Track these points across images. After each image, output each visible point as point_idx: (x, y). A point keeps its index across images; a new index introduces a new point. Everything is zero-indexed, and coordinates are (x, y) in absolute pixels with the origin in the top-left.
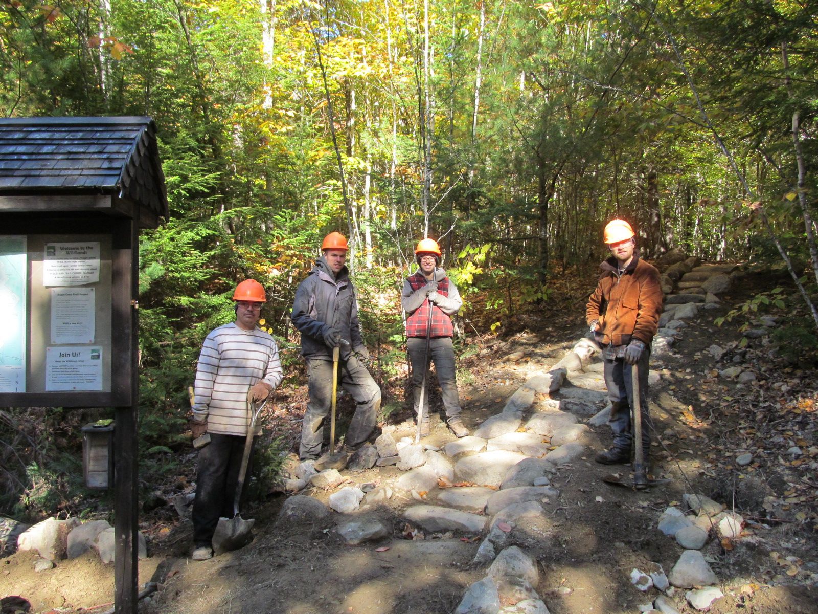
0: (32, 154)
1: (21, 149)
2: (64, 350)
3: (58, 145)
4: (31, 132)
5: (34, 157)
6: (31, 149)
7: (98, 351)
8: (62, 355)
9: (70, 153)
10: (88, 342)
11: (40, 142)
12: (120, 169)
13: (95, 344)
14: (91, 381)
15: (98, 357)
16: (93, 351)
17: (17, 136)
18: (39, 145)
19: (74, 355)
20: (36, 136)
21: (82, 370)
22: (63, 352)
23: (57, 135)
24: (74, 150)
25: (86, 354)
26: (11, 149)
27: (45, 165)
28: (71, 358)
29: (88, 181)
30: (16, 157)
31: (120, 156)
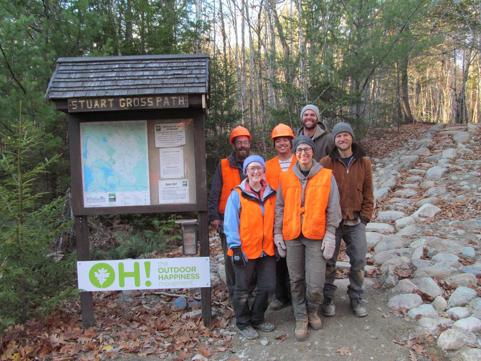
0: (154, 75)
1: (146, 73)
2: (168, 182)
3: (165, 70)
4: (147, 63)
5: (155, 77)
6: (152, 73)
7: (186, 182)
8: (167, 185)
9: (174, 74)
10: (180, 177)
11: (155, 69)
12: (205, 83)
13: (184, 178)
14: (182, 198)
15: (186, 185)
16: (183, 182)
17: (141, 66)
18: (155, 70)
19: (174, 184)
20: (151, 65)
21: (178, 192)
22: (168, 183)
23: (162, 65)
24: (176, 72)
25: (180, 183)
26: (141, 73)
27: (163, 82)
28: (172, 186)
29: (190, 90)
30: (146, 78)
31: (202, 76)
